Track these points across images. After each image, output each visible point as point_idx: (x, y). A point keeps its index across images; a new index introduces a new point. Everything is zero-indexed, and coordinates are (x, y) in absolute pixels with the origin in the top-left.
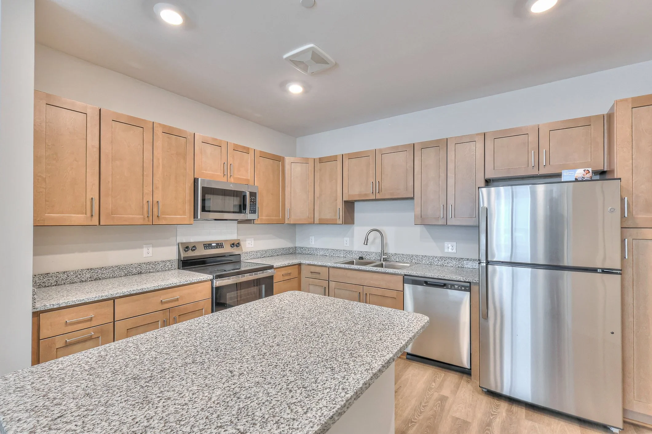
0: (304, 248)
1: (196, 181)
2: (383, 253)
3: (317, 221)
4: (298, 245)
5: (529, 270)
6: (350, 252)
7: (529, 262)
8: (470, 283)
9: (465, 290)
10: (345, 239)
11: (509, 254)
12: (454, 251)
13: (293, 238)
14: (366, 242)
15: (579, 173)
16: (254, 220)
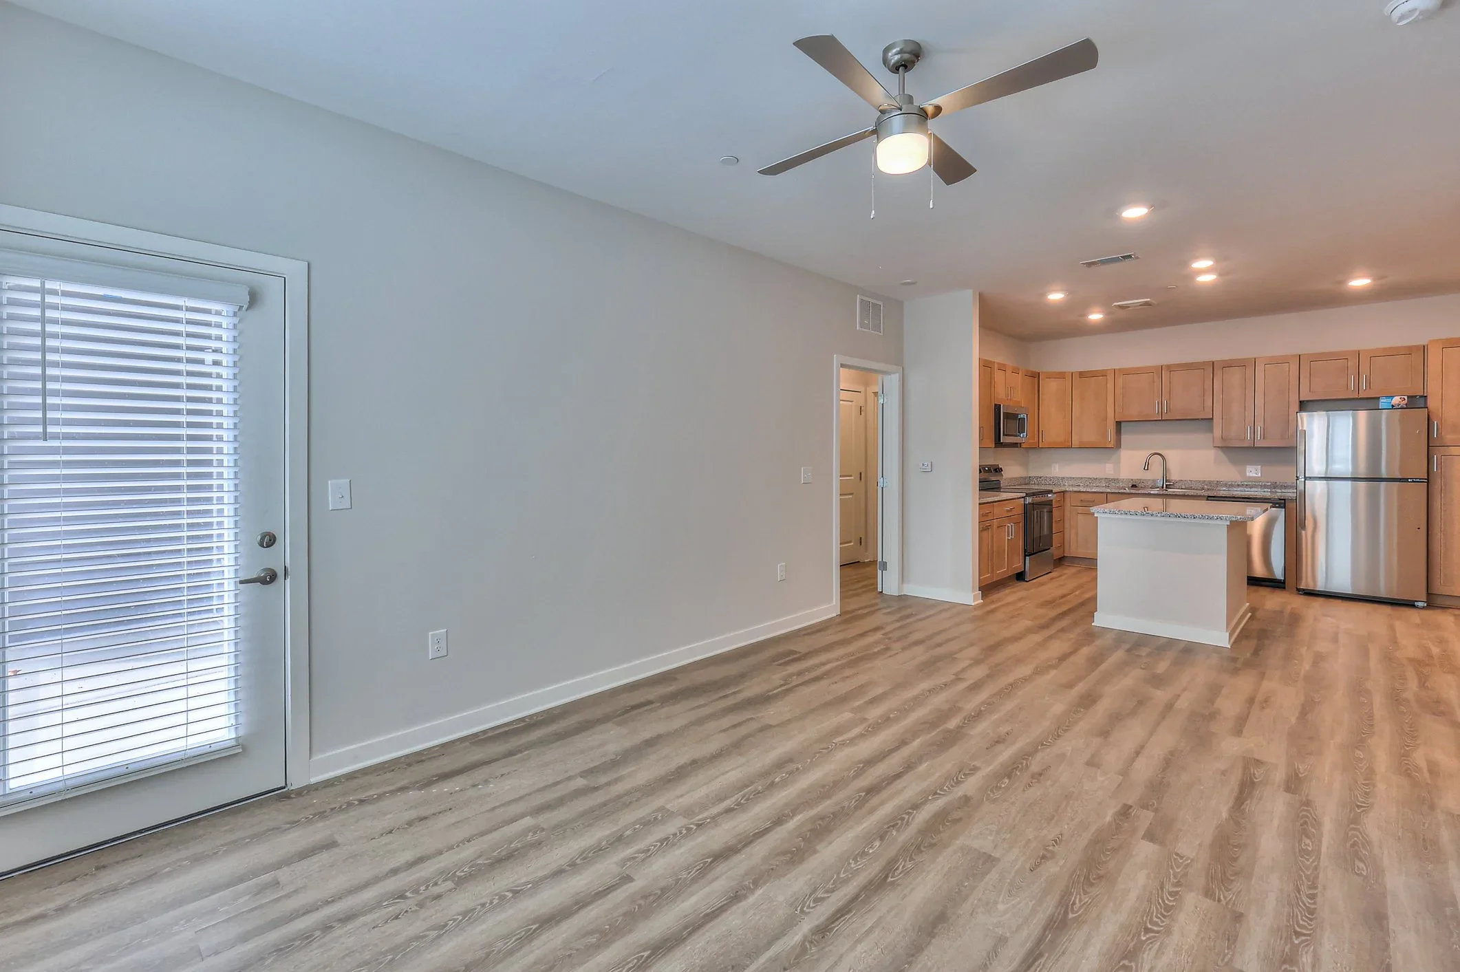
0: (1042, 478)
1: (997, 407)
2: (1165, 478)
3: (1076, 443)
4: (1032, 474)
5: (1349, 483)
6: (1116, 480)
7: (1350, 476)
8: (1284, 500)
9: (1279, 507)
10: (1107, 465)
11: (1324, 468)
12: (1260, 475)
13: (1025, 465)
14: (1147, 467)
15: (1396, 400)
16: (1020, 443)
